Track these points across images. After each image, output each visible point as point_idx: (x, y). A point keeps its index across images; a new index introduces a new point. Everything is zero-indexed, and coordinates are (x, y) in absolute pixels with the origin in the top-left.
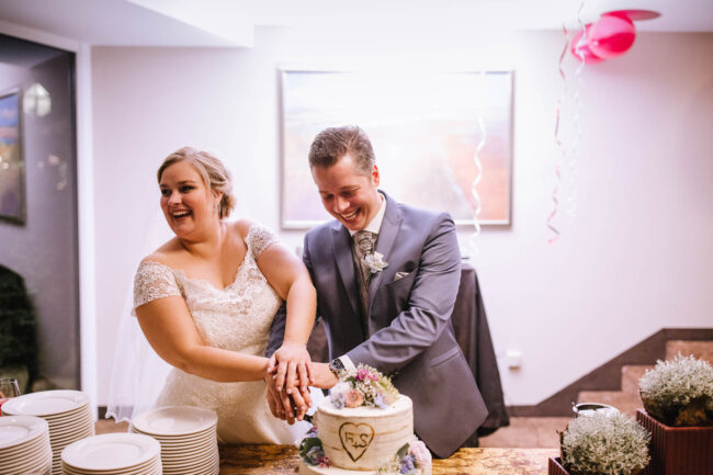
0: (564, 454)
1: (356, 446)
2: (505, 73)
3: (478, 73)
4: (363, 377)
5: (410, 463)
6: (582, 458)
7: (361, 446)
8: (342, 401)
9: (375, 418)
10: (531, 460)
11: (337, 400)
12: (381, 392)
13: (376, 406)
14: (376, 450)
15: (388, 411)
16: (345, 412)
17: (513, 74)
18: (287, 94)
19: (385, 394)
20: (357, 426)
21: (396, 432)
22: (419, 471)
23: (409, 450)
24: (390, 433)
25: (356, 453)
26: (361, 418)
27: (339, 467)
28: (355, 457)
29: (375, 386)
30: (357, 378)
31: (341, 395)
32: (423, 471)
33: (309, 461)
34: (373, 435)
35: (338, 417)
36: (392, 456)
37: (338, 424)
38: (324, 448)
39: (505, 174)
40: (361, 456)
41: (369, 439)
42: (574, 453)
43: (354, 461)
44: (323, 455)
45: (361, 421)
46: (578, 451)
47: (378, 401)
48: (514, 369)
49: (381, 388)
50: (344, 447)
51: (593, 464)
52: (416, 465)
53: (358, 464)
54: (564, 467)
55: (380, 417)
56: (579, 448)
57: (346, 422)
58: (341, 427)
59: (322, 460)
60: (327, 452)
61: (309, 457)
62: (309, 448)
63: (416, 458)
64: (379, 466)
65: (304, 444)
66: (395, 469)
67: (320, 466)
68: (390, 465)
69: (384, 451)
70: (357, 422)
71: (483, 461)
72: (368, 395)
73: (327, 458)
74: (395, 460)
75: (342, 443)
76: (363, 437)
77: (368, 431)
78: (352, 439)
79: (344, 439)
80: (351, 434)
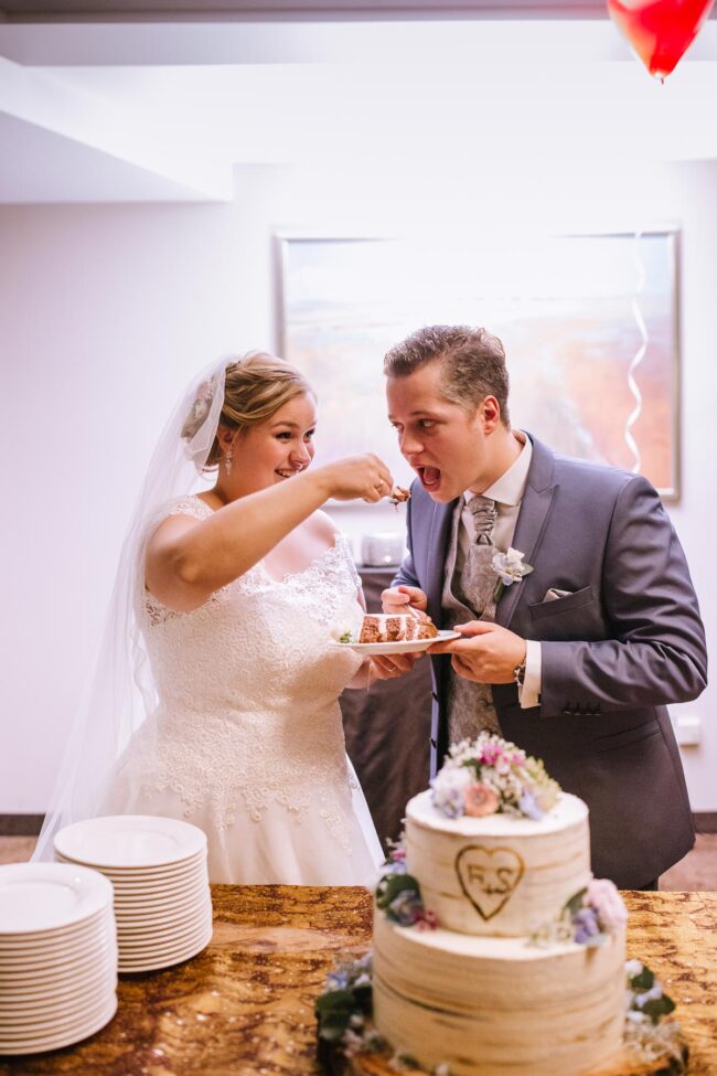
1: (489, 892)
4: (495, 759)
5: (591, 924)
7: (498, 891)
8: (457, 804)
9: (524, 838)
11: (447, 803)
12: (530, 788)
13: (525, 815)
14: (529, 898)
15: (545, 825)
16: (466, 827)
17: (678, 236)
18: (290, 280)
19: (538, 791)
20: (490, 853)
21: (564, 864)
22: (608, 938)
23: (586, 900)
24: (554, 865)
25: (488, 904)
26: (497, 838)
27: (455, 931)
28: (487, 912)
29: (518, 775)
30: (483, 761)
31: (455, 794)
32: (614, 938)
33: (396, 917)
34: (522, 870)
35: (451, 836)
36: (558, 912)
37: (453, 851)
38: (424, 893)
39: (668, 409)
40: (498, 910)
41: (515, 875)
43: (486, 918)
44: (423, 908)
45: (499, 844)
47: (527, 804)
49: (530, 780)
50: (466, 893)
52: (602, 928)
53: (493, 925)
55: (534, 836)
57: (469, 845)
58: (460, 854)
59: (419, 916)
60: (429, 900)
61: (396, 912)
62: (394, 895)
63: (601, 914)
64: (533, 928)
65: (384, 886)
66: (563, 934)
67: (417, 927)
68: (555, 927)
69: (546, 904)
70: (491, 845)
71: (693, 917)
72: (507, 794)
73: (431, 913)
74: (562, 919)
75: (462, 883)
76: (504, 875)
77: (512, 863)
78: (481, 878)
79: (466, 877)
80: (478, 868)
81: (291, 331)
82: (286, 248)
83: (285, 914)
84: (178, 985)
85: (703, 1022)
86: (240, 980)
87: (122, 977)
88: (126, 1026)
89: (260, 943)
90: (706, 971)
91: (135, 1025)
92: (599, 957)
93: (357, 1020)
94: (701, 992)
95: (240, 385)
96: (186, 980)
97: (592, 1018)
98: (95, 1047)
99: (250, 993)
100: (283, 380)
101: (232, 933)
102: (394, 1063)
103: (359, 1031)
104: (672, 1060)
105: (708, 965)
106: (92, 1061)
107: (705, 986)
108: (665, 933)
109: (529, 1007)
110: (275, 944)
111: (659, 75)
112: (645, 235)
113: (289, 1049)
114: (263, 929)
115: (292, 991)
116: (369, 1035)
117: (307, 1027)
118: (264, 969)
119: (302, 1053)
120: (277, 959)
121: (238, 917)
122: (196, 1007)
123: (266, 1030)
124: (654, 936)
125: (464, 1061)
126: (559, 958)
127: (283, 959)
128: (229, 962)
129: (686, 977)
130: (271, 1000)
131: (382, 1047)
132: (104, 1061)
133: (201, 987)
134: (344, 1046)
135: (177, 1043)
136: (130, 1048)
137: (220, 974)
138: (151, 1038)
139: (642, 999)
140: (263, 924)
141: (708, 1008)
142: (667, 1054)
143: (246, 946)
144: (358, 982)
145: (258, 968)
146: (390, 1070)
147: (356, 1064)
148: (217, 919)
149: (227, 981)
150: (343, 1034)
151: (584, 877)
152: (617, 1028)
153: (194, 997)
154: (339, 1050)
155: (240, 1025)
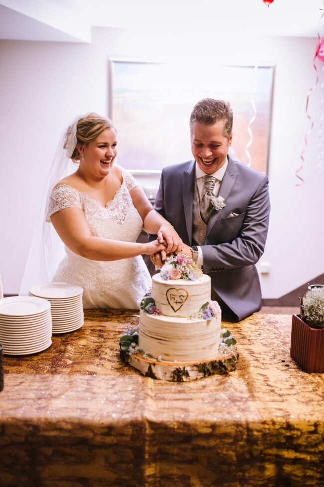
0: (302, 311)
1: (177, 303)
2: (268, 68)
4: (181, 262)
5: (209, 313)
6: (314, 313)
8: (168, 275)
9: (189, 286)
10: (279, 321)
11: (165, 275)
12: (192, 271)
13: (190, 279)
14: (190, 305)
15: (197, 282)
16: (170, 282)
17: (274, 68)
18: (114, 78)
19: (195, 272)
20: (178, 290)
21: (201, 295)
22: (215, 318)
23: (208, 306)
24: (198, 295)
25: (176, 307)
26: (180, 285)
27: (165, 315)
28: (176, 309)
29: (189, 267)
30: (178, 262)
31: (168, 272)
32: (217, 318)
33: (147, 311)
34: (188, 296)
35: (166, 285)
36: (198, 310)
37: (165, 289)
38: (156, 303)
39: (265, 140)
41: (186, 297)
42: (309, 310)
43: (175, 311)
44: (155, 309)
45: (181, 287)
46: (311, 309)
47: (191, 276)
48: (265, 274)
49: (193, 269)
50: (170, 304)
51: (320, 316)
52: (213, 315)
53: (178, 313)
54: (302, 320)
55: (192, 285)
56: (312, 307)
57: (172, 288)
58: (168, 291)
59: (155, 311)
60: (158, 306)
61: (147, 309)
62: (147, 304)
63: (213, 310)
64: (191, 314)
65: (143, 302)
66: (200, 316)
67: (154, 314)
68: (197, 314)
69: (194, 307)
70: (178, 288)
72: (185, 273)
73: (158, 310)
74: (200, 311)
75: (168, 301)
76: (182, 297)
77: (185, 293)
78: (174, 298)
79: (169, 298)
80: (174, 295)
81: (115, 101)
82: (113, 65)
83: (109, 318)
84: (72, 338)
85: (247, 350)
86: (94, 336)
87: (54, 335)
88: (55, 348)
89: (101, 326)
91: (59, 348)
92: (211, 323)
93: (133, 344)
95: (84, 127)
96: (75, 336)
97: (208, 342)
98: (44, 354)
99: (97, 340)
100: (101, 123)
101: (90, 323)
102: (144, 356)
103: (133, 347)
104: (234, 357)
105: (251, 334)
106: (44, 357)
107: (249, 340)
109: (187, 338)
110: (105, 327)
111: (267, 3)
112: (259, 67)
113: (110, 355)
115: (111, 340)
116: (137, 348)
117: (116, 349)
118: (102, 333)
119: (115, 356)
120: (106, 331)
121: (93, 318)
122: (79, 343)
123: (103, 349)
124: (235, 326)
125: (166, 354)
126: (198, 323)
127: (108, 331)
128: (90, 331)
129: (244, 338)
130: (104, 342)
131: (141, 352)
132: (49, 358)
133: (80, 338)
134: (129, 352)
135: (73, 353)
136: (58, 354)
137: (87, 335)
138: (65, 351)
139: (225, 339)
140: (101, 321)
141: (249, 346)
142: (231, 355)
143: (96, 327)
144: (134, 334)
145: (100, 333)
146: (144, 358)
147: (132, 357)
148: (85, 319)
149: (89, 336)
150: (129, 348)
151: (209, 299)
152: (216, 347)
153: (78, 340)
154: (127, 353)
155: (94, 348)
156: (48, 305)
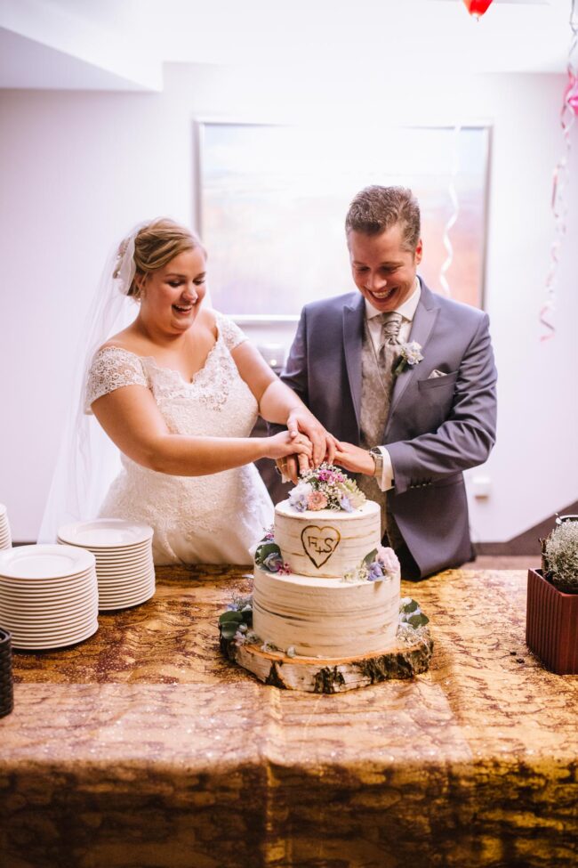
0: (546, 564)
1: (320, 552)
2: (480, 128)
3: (452, 128)
4: (327, 478)
5: (379, 570)
6: (566, 566)
8: (303, 503)
9: (341, 521)
10: (505, 582)
11: (297, 502)
12: (347, 494)
13: (342, 509)
14: (343, 555)
15: (355, 514)
16: (307, 515)
17: (491, 130)
18: (205, 153)
19: (352, 496)
20: (321, 529)
21: (364, 537)
22: (388, 578)
23: (377, 557)
24: (357, 537)
25: (319, 559)
26: (325, 520)
27: (300, 574)
28: (318, 563)
29: (340, 487)
30: (320, 479)
31: (302, 497)
32: (392, 579)
33: (267, 568)
34: (339, 539)
35: (300, 520)
36: (359, 563)
37: (299, 528)
38: (283, 554)
39: (477, 260)
41: (335, 542)
42: (557, 561)
43: (317, 567)
44: (282, 563)
45: (327, 524)
46: (561, 559)
47: (344, 504)
48: (481, 499)
49: (347, 490)
50: (308, 554)
52: (384, 572)
53: (322, 570)
54: (547, 579)
55: (346, 520)
56: (563, 555)
57: (310, 525)
58: (304, 530)
59: (281, 567)
60: (286, 558)
61: (267, 564)
62: (266, 555)
63: (385, 565)
64: (345, 572)
65: (260, 551)
66: (362, 575)
67: (279, 573)
68: (357, 571)
69: (351, 557)
70: (321, 525)
71: (452, 583)
72: (333, 498)
73: (286, 565)
74: (362, 566)
75: (305, 548)
76: (328, 542)
77: (333, 535)
78: (315, 544)
79: (307, 544)
80: (314, 538)
81: (207, 193)
82: (202, 129)
84: (134, 617)
85: (448, 634)
86: (173, 614)
87: (101, 613)
88: (105, 636)
89: (186, 596)
90: (454, 610)
91: (111, 636)
92: (382, 588)
93: (243, 627)
94: (449, 619)
95: (145, 244)
96: (140, 615)
97: (378, 622)
98: (85, 647)
99: (179, 621)
100: (176, 239)
101: (166, 591)
102: (264, 648)
103: (244, 633)
104: (424, 647)
105: (456, 607)
106: (85, 653)
107: (452, 617)
108: (433, 591)
109: (341, 614)
110: (194, 597)
111: (475, 15)
112: (464, 128)
113: (203, 647)
114: (187, 589)
115: (205, 620)
116: (250, 634)
117: (213, 637)
118: (188, 609)
119: (211, 648)
120: (196, 604)
121: (171, 583)
122: (148, 627)
123: (189, 637)
124: (426, 592)
125: (303, 645)
126: (359, 587)
127: (200, 604)
128: (167, 606)
129: (443, 613)
130: (191, 624)
131: (257, 641)
132: (93, 654)
133: (149, 617)
134: (235, 641)
135: (136, 645)
136: (109, 647)
137: (161, 611)
138: (122, 641)
139: (409, 616)
140: (186, 587)
141: (452, 627)
142: (419, 643)
143: (176, 598)
144: (244, 609)
145: (184, 608)
146: (262, 652)
147: (242, 649)
148: (158, 584)
149: (165, 615)
150: (235, 635)
151: (378, 545)
152: (392, 630)
153: (146, 622)
154: (232, 643)
155: (174, 636)
156: (90, 560)
